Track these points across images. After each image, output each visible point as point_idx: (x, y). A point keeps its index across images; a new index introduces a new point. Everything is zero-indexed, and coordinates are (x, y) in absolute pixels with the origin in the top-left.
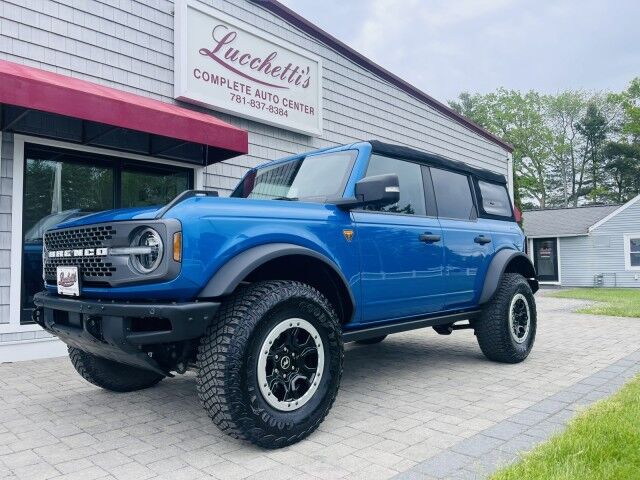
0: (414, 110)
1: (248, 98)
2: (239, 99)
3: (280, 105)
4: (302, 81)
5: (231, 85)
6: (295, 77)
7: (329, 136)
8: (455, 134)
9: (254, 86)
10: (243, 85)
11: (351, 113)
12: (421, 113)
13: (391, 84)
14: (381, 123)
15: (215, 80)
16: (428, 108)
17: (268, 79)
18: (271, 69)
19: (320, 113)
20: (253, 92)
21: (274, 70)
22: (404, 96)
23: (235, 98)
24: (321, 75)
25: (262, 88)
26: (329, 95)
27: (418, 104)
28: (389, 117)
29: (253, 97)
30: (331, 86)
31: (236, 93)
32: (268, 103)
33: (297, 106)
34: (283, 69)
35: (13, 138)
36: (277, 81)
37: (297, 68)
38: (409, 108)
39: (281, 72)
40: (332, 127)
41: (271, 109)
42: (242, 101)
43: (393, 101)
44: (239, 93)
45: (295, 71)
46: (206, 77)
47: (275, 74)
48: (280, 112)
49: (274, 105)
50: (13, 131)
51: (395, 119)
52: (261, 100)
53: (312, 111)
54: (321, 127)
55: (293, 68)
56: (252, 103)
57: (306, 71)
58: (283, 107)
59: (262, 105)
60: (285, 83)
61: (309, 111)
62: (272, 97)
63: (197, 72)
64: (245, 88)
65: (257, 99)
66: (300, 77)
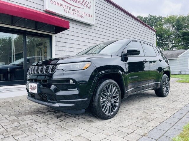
1: (70, 11)
2: (67, 11)
3: (81, 14)
4: (88, 6)
5: (64, 6)
6: (86, 5)
7: (97, 25)
8: (139, 26)
9: (72, 7)
10: (68, 7)
13: (118, 9)
14: (115, 22)
15: (58, 4)
16: (129, 17)
17: (77, 5)
18: (78, 1)
19: (94, 18)
20: (72, 9)
21: (79, 2)
22: (122, 13)
23: (65, 11)
24: (94, 5)
25: (75, 8)
26: (97, 12)
28: (117, 20)
29: (71, 11)
31: (66, 9)
32: (77, 13)
33: (86, 15)
34: (82, 2)
36: (80, 6)
37: (87, 1)
38: (123, 17)
40: (98, 22)
41: (78, 15)
44: (67, 9)
45: (86, 3)
46: (55, 3)
48: (81, 16)
49: (79, 14)
51: (119, 20)
52: (74, 12)
53: (92, 16)
54: (95, 22)
55: (85, 1)
56: (71, 13)
57: (89, 3)
59: (74, 14)
60: (82, 7)
61: (90, 16)
62: (78, 11)
63: (52, 1)
64: (68, 8)
65: (73, 12)
66: (87, 5)
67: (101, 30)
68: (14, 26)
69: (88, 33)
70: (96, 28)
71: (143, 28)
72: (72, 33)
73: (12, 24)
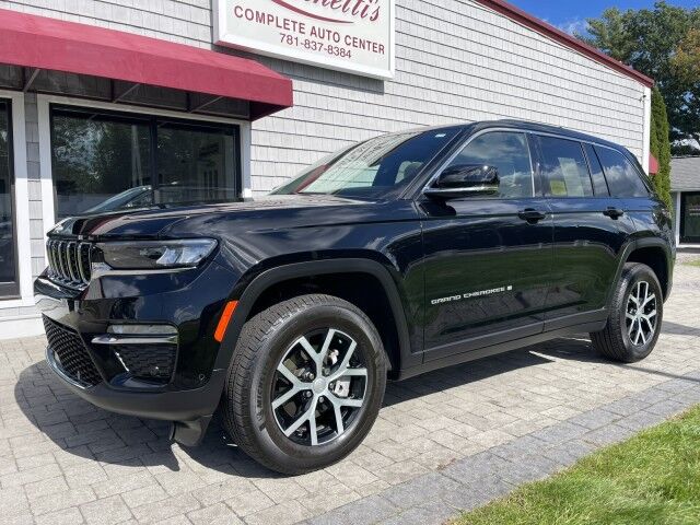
0: (518, 39)
1: (302, 38)
2: (290, 39)
3: (341, 44)
4: (370, 12)
5: (281, 23)
6: (361, 8)
7: (404, 78)
8: (577, 69)
9: (309, 23)
10: (295, 23)
11: (434, 49)
12: (528, 43)
13: (488, 9)
15: (261, 18)
16: (537, 36)
17: (327, 11)
19: (392, 51)
20: (308, 29)
21: (334, 1)
22: (505, 22)
23: (286, 38)
24: (394, 3)
25: (319, 24)
26: (404, 27)
27: (525, 31)
28: (485, 50)
29: (307, 36)
30: (408, 16)
31: (285, 32)
32: (326, 42)
33: (362, 44)
35: (36, 99)
38: (511, 37)
39: (343, 3)
40: (408, 67)
41: (330, 49)
42: (294, 41)
43: (490, 29)
44: (291, 32)
45: (360, 0)
46: (249, 16)
47: (335, 5)
48: (342, 53)
49: (334, 44)
50: (35, 92)
51: (492, 53)
52: (318, 40)
53: (382, 49)
54: (393, 67)
56: (307, 44)
58: (344, 46)
59: (318, 46)
60: (348, 16)
61: (377, 50)
62: (331, 35)
63: (238, 10)
64: (297, 26)
65: (313, 38)
66: (367, 6)
67: (419, 94)
68: (118, 102)
69: (369, 110)
70: (399, 90)
71: (594, 74)
72: (311, 115)
73: (112, 99)
